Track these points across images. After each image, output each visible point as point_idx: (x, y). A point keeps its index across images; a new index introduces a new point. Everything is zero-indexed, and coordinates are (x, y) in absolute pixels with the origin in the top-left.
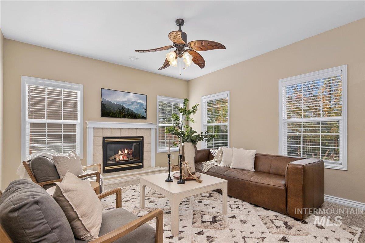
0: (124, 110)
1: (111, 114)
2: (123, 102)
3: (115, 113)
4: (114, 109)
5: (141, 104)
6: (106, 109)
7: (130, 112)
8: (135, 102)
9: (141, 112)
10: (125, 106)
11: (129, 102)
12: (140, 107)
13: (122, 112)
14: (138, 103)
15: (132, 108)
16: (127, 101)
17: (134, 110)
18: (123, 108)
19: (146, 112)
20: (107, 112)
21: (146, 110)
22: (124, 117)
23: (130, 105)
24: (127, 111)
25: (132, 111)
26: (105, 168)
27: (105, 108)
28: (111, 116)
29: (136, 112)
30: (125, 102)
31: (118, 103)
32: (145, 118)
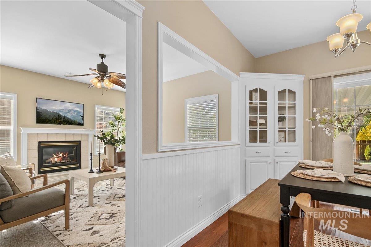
0: (61, 117)
1: (47, 121)
2: (60, 111)
3: (51, 120)
4: (50, 116)
5: (78, 112)
6: (42, 117)
7: (66, 119)
8: (72, 110)
9: (79, 119)
10: (61, 114)
11: (66, 110)
12: (77, 114)
13: (58, 120)
14: (75, 111)
15: (69, 116)
16: (64, 109)
17: (70, 118)
18: (59, 116)
19: (83, 119)
20: (43, 119)
21: (83, 117)
22: (60, 123)
23: (67, 113)
24: (63, 118)
25: (69, 118)
26: (41, 169)
27: (41, 115)
28: (47, 123)
29: (72, 119)
30: (62, 110)
31: (54, 111)
32: (83, 125)
